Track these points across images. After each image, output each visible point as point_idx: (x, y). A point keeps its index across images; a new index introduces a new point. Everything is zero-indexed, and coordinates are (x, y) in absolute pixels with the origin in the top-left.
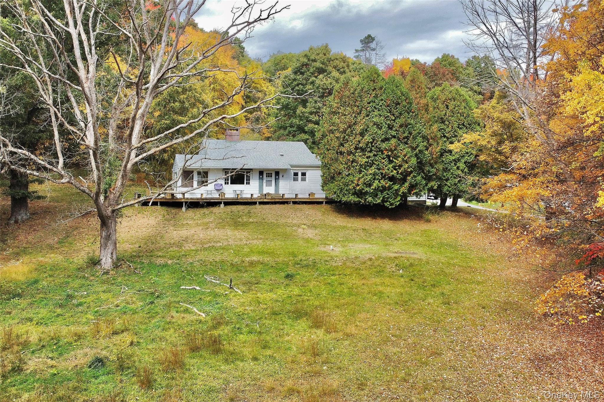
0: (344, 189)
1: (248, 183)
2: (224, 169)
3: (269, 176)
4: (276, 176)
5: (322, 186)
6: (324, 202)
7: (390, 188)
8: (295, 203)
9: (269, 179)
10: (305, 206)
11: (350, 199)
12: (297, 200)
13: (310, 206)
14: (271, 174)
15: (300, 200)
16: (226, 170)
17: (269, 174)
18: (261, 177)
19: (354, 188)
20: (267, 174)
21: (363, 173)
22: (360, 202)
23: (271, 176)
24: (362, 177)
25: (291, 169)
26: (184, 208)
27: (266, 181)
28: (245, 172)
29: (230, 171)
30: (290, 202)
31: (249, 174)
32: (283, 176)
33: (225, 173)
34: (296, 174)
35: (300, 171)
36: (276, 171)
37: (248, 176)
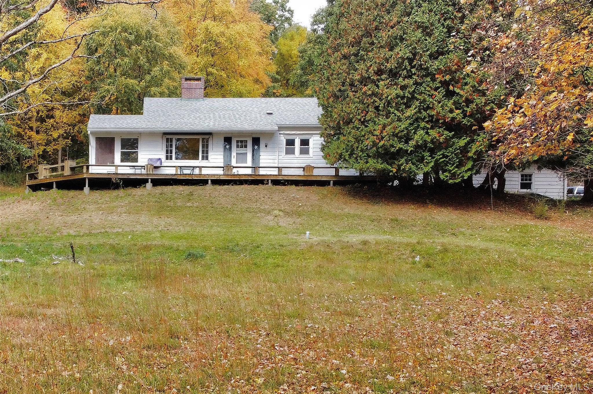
1: (205, 158)
2: (165, 134)
3: (242, 146)
4: (253, 146)
6: (332, 182)
7: (447, 144)
8: (276, 182)
9: (242, 150)
10: (293, 187)
12: (280, 178)
13: (304, 187)
14: (246, 142)
15: (286, 178)
16: (169, 137)
17: (242, 142)
18: (227, 147)
20: (237, 142)
21: (392, 117)
23: (246, 147)
24: (391, 124)
25: (280, 133)
26: (87, 189)
27: (237, 153)
28: (200, 137)
29: (174, 137)
30: (268, 180)
31: (207, 141)
32: (266, 146)
33: (167, 140)
34: (290, 143)
35: (298, 137)
36: (254, 136)
37: (206, 147)
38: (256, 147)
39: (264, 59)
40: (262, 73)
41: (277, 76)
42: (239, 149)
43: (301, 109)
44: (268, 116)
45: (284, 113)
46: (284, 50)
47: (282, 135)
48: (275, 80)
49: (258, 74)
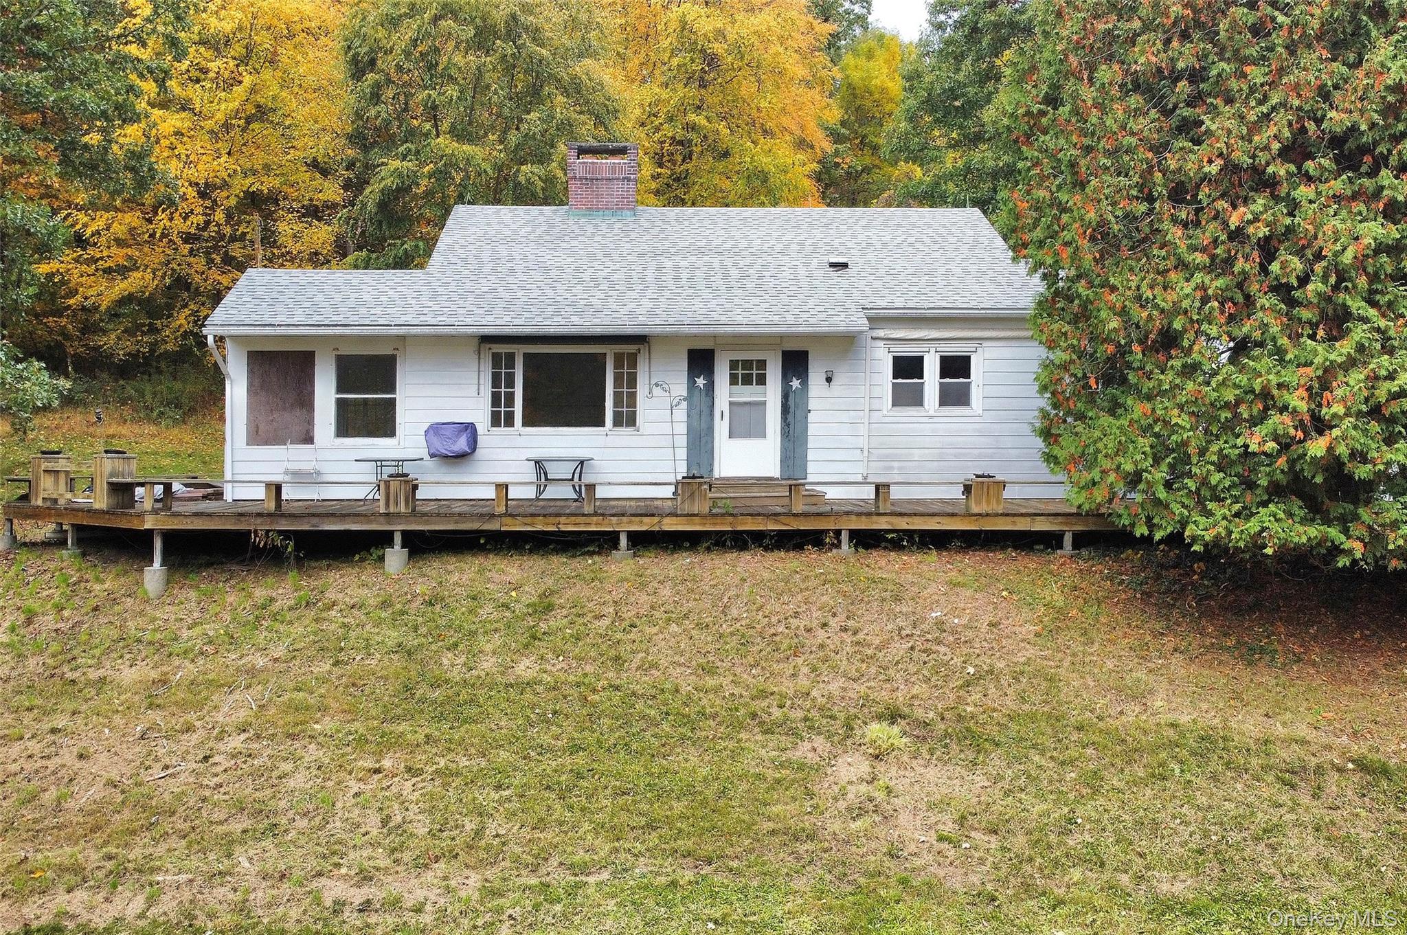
0: (1202, 452)
1: (626, 419)
2: (486, 339)
3: (747, 381)
4: (786, 378)
5: (1048, 434)
6: (1068, 540)
8: (867, 540)
9: (747, 394)
10: (931, 562)
11: (1253, 526)
12: (882, 524)
13: (968, 564)
14: (762, 364)
15: (902, 524)
16: (503, 349)
17: (747, 364)
18: (701, 382)
19: (1285, 445)
20: (734, 365)
21: (1359, 333)
22: (1336, 550)
23: (762, 380)
24: (1351, 364)
25: (874, 335)
26: (154, 573)
27: (731, 403)
28: (609, 351)
29: (520, 351)
30: (838, 533)
31: (633, 364)
32: (829, 380)
33: (496, 360)
34: (908, 368)
35: (933, 350)
36: (790, 346)
37: (628, 381)
38: (795, 383)
39: (815, 94)
40: (812, 125)
41: (843, 131)
42: (740, 388)
43: (937, 246)
44: (835, 275)
45: (886, 262)
46: (856, 76)
47: (881, 343)
48: (837, 138)
49: (802, 128)
